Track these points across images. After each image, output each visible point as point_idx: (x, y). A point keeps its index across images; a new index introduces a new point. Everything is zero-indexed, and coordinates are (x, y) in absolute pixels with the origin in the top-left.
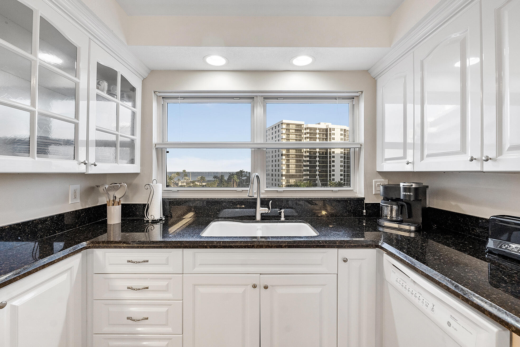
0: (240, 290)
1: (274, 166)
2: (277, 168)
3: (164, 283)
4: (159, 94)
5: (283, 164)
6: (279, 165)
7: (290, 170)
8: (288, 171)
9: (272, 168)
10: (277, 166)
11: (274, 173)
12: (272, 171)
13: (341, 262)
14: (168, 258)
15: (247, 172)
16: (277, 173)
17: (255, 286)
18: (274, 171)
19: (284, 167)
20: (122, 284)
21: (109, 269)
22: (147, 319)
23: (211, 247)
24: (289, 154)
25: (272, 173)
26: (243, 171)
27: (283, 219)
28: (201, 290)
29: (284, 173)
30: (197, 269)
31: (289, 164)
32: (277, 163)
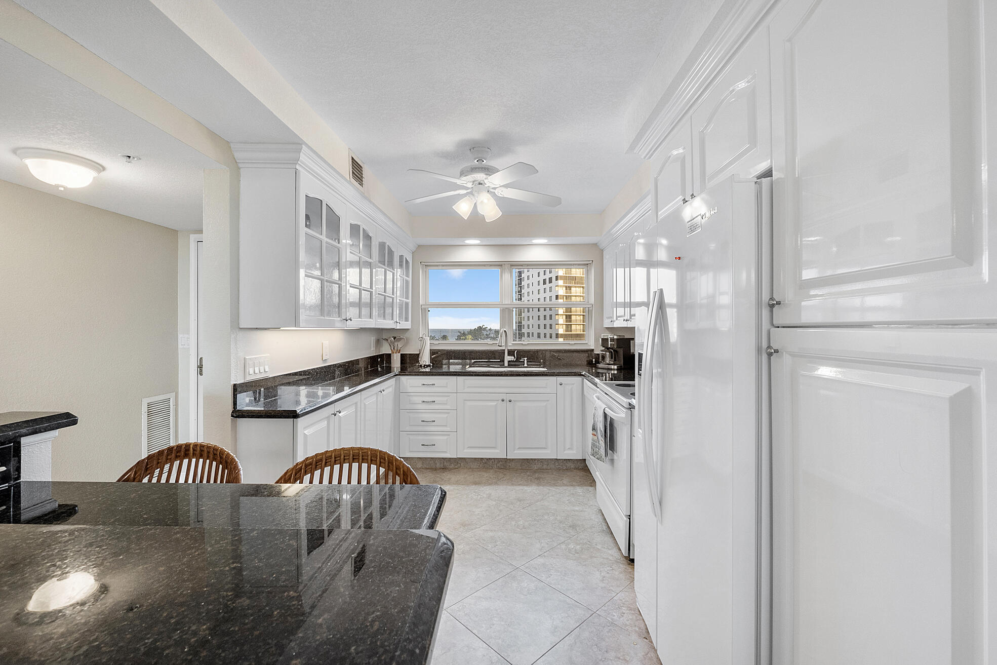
0: (494, 403)
1: (542, 318)
2: (548, 322)
3: (446, 399)
4: (424, 263)
5: (558, 315)
6: (551, 316)
7: (572, 326)
8: (568, 327)
9: (539, 322)
10: (548, 317)
11: (542, 331)
12: (539, 328)
13: (558, 385)
14: (447, 383)
15: (490, 329)
16: (548, 331)
17: (503, 401)
18: (542, 327)
19: (562, 320)
20: (418, 399)
21: (410, 390)
22: (434, 421)
23: (475, 375)
24: (571, 296)
25: (539, 331)
26: (484, 327)
27: (526, 365)
28: (469, 403)
29: (561, 331)
30: (466, 391)
31: (571, 315)
32: (548, 313)
